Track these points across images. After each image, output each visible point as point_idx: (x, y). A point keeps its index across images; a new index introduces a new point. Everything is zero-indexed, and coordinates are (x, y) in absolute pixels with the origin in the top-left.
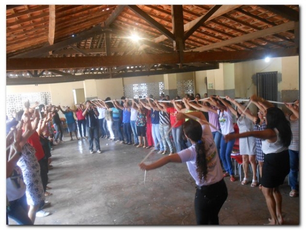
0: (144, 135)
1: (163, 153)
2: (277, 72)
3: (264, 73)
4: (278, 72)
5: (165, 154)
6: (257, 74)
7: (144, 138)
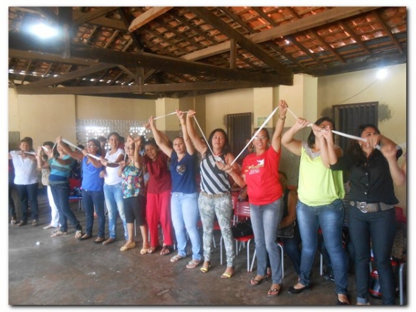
0: (144, 222)
1: (204, 268)
2: (377, 103)
3: (349, 105)
4: (380, 103)
5: (209, 269)
6: (334, 107)
7: (142, 228)
